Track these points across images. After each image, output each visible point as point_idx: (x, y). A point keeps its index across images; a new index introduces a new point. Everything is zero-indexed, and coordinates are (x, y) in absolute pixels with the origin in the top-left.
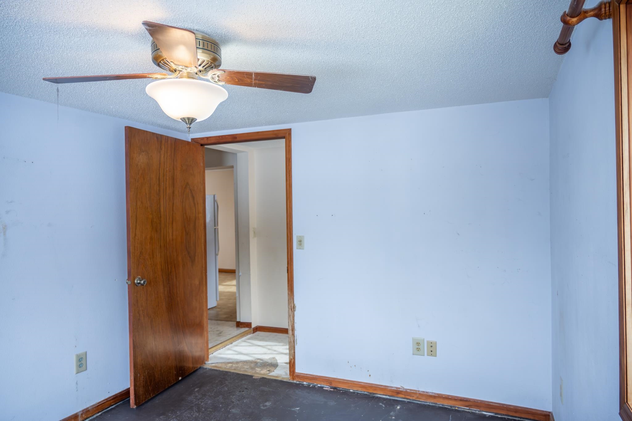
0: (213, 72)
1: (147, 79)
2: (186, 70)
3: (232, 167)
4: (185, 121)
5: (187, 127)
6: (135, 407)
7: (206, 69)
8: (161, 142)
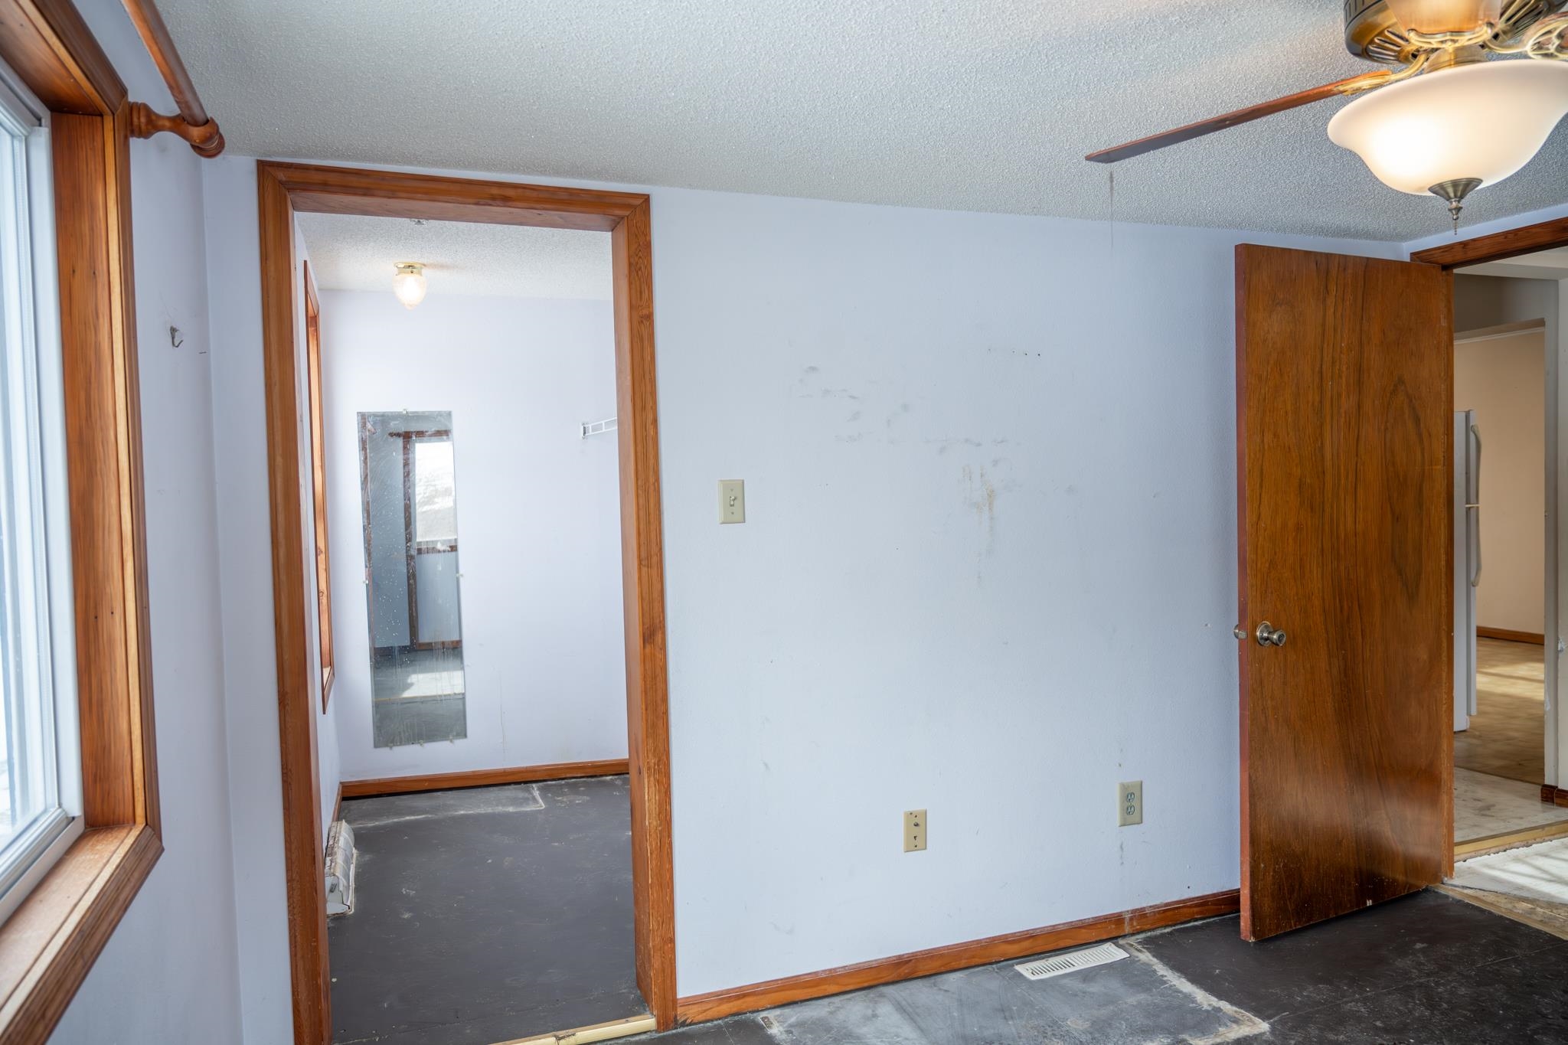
0: (1547, 26)
1: (1335, 97)
2: (1454, 41)
3: (1541, 323)
4: (1442, 192)
5: (1450, 210)
6: (1252, 940)
7: (1517, 24)
8: (1328, 272)
